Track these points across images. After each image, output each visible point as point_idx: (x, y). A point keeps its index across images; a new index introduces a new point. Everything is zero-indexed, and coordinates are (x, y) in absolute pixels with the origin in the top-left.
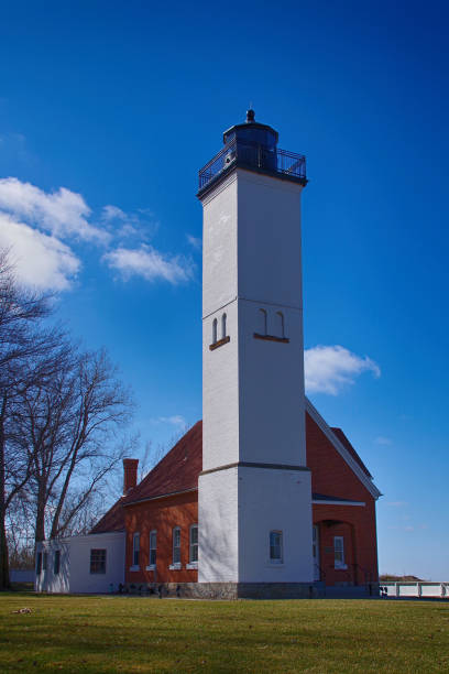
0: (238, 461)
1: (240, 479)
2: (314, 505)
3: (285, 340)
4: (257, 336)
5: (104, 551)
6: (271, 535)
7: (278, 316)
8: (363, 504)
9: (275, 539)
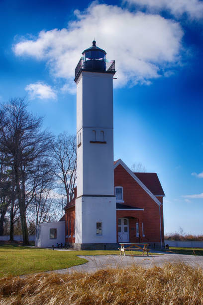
0: (82, 194)
1: (83, 202)
2: (117, 211)
3: (105, 142)
4: (91, 142)
5: (55, 230)
6: (97, 224)
7: (102, 133)
8: (143, 210)
9: (99, 225)
